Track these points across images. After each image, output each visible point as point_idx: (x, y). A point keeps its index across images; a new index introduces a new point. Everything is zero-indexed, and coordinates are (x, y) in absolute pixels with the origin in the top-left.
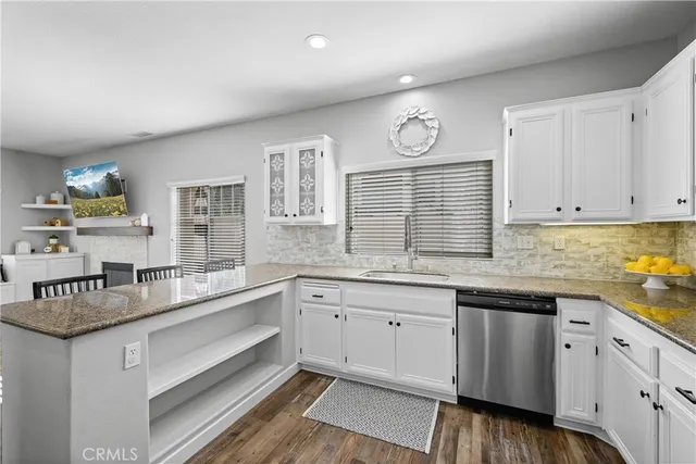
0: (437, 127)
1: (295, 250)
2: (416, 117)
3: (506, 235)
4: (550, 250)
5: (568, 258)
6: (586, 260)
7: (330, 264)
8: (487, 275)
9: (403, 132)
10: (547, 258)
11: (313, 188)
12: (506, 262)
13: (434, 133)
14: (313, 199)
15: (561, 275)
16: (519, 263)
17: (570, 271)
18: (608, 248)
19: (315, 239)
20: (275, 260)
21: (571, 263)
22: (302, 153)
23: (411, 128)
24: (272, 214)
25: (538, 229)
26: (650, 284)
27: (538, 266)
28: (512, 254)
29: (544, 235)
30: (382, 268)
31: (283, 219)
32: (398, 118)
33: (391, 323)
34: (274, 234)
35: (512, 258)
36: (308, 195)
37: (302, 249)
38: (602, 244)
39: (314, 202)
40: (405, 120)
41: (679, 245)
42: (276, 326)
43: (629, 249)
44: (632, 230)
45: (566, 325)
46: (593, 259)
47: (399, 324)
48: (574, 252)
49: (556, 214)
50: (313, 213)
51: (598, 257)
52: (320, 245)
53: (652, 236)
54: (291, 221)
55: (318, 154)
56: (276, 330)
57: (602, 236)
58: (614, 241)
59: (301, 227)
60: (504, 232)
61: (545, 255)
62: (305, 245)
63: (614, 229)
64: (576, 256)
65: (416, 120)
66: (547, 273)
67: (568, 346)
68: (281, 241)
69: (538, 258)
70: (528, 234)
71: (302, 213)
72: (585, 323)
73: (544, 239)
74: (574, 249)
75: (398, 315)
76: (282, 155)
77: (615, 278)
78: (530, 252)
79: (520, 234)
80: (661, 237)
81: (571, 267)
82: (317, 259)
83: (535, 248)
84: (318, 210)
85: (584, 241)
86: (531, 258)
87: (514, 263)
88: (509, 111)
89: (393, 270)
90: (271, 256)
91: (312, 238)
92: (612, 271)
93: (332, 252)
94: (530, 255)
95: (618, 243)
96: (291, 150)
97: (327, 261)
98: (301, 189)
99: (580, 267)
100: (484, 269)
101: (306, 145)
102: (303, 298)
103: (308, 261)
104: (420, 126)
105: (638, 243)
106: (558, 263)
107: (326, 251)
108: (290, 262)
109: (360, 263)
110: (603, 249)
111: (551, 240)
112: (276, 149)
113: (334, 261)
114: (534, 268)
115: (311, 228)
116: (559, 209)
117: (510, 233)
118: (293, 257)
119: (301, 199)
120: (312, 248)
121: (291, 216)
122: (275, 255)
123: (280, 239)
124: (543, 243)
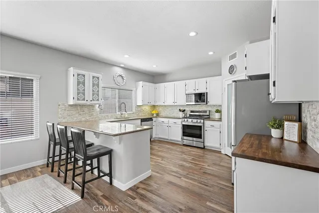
0: (125, 79)
1: (77, 115)
2: (121, 75)
11: (98, 91)
22: (93, 77)
24: (78, 99)
31: (85, 102)
32: (116, 73)
34: (63, 109)
36: (96, 94)
37: (80, 115)
39: (99, 96)
40: (118, 75)
45: (154, 122)
46: (147, 112)
48: (145, 111)
50: (98, 100)
52: (89, 112)
55: (100, 79)
57: (148, 107)
59: (80, 105)
61: (142, 111)
62: (81, 113)
70: (140, 107)
71: (93, 100)
81: (145, 114)
82: (88, 118)
91: (86, 110)
93: (95, 114)
94: (140, 112)
97: (92, 118)
98: (93, 91)
101: (96, 74)
103: (83, 119)
106: (143, 113)
107: (92, 115)
108: (74, 121)
111: (143, 108)
112: (81, 72)
113: (95, 118)
115: (85, 105)
116: (148, 103)
118: (75, 118)
119: (93, 95)
120: (85, 114)
121: (89, 101)
122: (64, 118)
123: (68, 111)
124: (141, 109)
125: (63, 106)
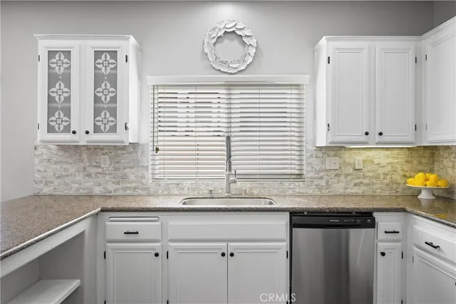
0: (255, 45)
1: (79, 177)
2: (234, 32)
3: (317, 157)
4: (351, 171)
5: (364, 177)
6: (377, 177)
7: (128, 192)
8: (301, 195)
9: (218, 45)
10: (349, 178)
11: (114, 100)
12: (317, 182)
13: (252, 51)
14: (113, 112)
15: (360, 191)
16: (327, 182)
17: (365, 188)
18: (392, 167)
19: (108, 162)
20: (46, 190)
21: (366, 181)
22: (98, 54)
23: (226, 42)
24: (51, 129)
25: (343, 151)
26: (424, 196)
27: (342, 185)
28: (322, 174)
29: (347, 156)
30: (195, 194)
31: (67, 137)
32: (214, 29)
33: (223, 255)
34: (45, 157)
35: (322, 178)
36: (106, 108)
37: (89, 175)
38: (388, 164)
39: (115, 117)
40: (221, 33)
41: (436, 164)
42: (74, 278)
43: (406, 168)
44: (407, 152)
45: (381, 235)
46: (382, 177)
47: (232, 255)
48: (369, 172)
49: (364, 138)
50: (113, 129)
51: (385, 174)
52: (116, 169)
53: (419, 157)
54: (82, 140)
55: (121, 57)
56: (75, 284)
57: (387, 157)
58: (396, 161)
60: (314, 153)
61: (348, 175)
62: (93, 170)
63: (396, 152)
64: (371, 174)
65: (233, 35)
66: (349, 191)
67: (383, 254)
68: (58, 166)
69: (342, 178)
70: (335, 156)
71: (97, 129)
72: (395, 232)
73: (347, 160)
74: (369, 168)
75: (230, 244)
76: (67, 54)
77: (397, 192)
78: (337, 172)
79: (329, 156)
80: (424, 157)
81: (368, 185)
82: (111, 187)
83: (340, 168)
84: (120, 127)
85: (376, 161)
86: (337, 178)
87: (323, 183)
88: (328, 40)
89: (209, 196)
90: (41, 186)
91: (105, 162)
92: (395, 186)
93: (132, 177)
94: (336, 175)
95: (398, 162)
96: (82, 48)
97: (124, 189)
98: (97, 99)
99: (373, 184)
100: (297, 190)
101: (106, 44)
102: (109, 237)
103: (97, 190)
104: (236, 42)
105: (412, 162)
106: (357, 181)
107: (124, 177)
108: (72, 192)
109: (169, 189)
110: (388, 168)
111: (352, 161)
112: (59, 44)
113: (135, 188)
114: (339, 187)
115: (101, 148)
116: (367, 134)
117: (320, 154)
118: (75, 186)
119: (97, 112)
120: (103, 174)
121: (81, 133)
122: (47, 184)
123: (56, 163)
124: (346, 164)
125: (45, 151)
